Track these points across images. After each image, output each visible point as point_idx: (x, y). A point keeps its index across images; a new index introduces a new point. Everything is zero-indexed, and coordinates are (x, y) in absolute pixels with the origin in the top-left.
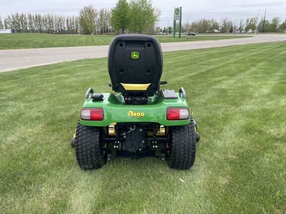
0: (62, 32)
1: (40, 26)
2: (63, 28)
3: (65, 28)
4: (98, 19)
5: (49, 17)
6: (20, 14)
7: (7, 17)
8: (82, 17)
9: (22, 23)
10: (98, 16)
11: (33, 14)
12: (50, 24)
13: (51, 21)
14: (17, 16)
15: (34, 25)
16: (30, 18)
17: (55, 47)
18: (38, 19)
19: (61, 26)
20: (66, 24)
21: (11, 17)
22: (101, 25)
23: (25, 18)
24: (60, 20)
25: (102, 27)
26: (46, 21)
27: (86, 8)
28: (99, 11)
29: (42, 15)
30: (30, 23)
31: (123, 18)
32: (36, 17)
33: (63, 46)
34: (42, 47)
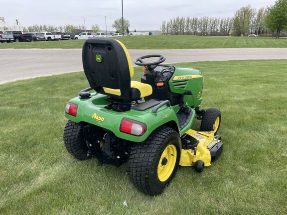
0: (214, 34)
1: (195, 29)
2: (215, 30)
3: (218, 30)
4: (255, 20)
5: (205, 20)
6: (180, 18)
7: (169, 21)
8: (237, 18)
9: (180, 26)
10: (256, 16)
11: (191, 18)
12: (204, 27)
13: (206, 24)
14: (178, 20)
15: (190, 28)
16: (188, 22)
17: (193, 48)
18: (195, 22)
19: (214, 28)
20: (219, 26)
21: (173, 21)
22: (257, 26)
23: (184, 22)
24: (214, 22)
25: (257, 29)
26: (201, 23)
27: (243, 8)
28: (257, 11)
29: (199, 18)
30: (187, 26)
31: (280, 17)
32: (194, 20)
33: (200, 48)
34: (181, 48)
